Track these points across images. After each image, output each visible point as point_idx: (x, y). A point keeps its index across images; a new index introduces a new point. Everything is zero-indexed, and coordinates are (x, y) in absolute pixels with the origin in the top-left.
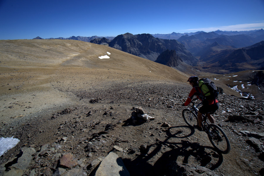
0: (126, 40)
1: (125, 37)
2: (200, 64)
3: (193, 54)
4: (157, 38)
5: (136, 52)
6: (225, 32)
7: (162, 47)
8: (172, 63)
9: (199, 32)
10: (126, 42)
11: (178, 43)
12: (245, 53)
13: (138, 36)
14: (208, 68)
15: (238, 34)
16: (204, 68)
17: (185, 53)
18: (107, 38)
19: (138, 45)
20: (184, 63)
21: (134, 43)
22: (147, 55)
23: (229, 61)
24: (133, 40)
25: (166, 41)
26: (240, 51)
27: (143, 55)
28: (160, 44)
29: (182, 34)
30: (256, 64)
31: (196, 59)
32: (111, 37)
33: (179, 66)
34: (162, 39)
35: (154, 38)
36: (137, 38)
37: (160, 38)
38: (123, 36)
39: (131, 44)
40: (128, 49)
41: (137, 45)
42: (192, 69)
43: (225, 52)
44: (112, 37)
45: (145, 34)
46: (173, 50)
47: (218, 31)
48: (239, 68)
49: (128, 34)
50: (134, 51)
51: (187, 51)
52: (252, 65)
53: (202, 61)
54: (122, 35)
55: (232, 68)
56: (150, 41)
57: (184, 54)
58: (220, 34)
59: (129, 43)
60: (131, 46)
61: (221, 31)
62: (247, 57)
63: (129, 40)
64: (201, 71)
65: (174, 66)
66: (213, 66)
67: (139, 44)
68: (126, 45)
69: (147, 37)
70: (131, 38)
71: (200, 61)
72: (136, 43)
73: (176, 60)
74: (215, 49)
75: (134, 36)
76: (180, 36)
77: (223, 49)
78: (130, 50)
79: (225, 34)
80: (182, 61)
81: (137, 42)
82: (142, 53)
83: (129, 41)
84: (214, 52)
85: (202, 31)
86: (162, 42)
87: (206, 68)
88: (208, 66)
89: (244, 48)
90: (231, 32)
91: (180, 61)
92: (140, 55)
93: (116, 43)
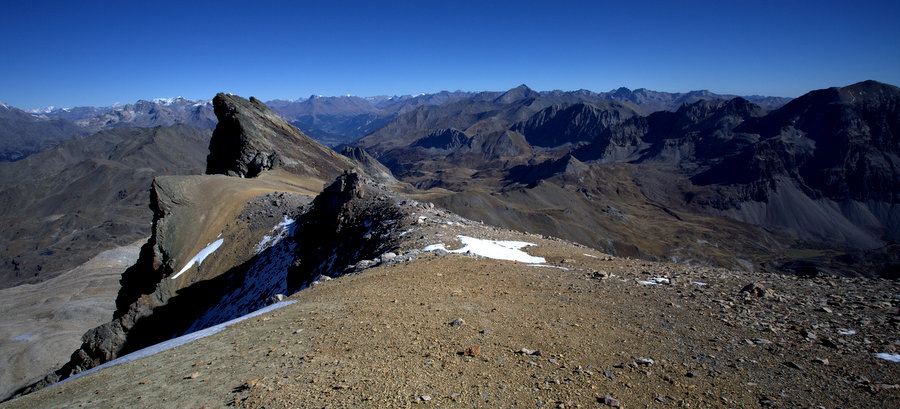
0: (850, 115)
1: (851, 99)
10: (848, 124)
18: (751, 101)
32: (770, 98)
38: (841, 94)
39: (875, 131)
40: (852, 155)
44: (776, 98)
49: (869, 84)
50: (887, 166)
54: (831, 89)
59: (866, 129)
60: (874, 142)
63: (867, 114)
68: (844, 134)
70: (884, 105)
78: (862, 158)
83: (864, 119)
93: (792, 124)
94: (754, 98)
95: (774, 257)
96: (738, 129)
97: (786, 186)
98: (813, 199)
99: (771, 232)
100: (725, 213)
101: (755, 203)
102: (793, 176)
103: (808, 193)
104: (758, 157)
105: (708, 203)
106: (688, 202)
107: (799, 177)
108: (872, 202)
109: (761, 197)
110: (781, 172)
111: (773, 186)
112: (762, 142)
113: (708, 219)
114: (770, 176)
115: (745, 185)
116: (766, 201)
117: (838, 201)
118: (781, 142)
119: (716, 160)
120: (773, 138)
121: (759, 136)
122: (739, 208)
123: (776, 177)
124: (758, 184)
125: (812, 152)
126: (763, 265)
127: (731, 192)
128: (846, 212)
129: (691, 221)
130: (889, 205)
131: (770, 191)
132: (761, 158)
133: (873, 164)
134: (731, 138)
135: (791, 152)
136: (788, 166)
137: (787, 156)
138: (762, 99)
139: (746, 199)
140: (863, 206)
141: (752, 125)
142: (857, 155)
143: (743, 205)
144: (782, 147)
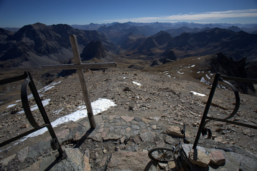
0: (38, 32)
1: (36, 28)
2: (123, 52)
3: (114, 43)
4: (77, 29)
5: (55, 45)
6: (135, 23)
7: (84, 38)
8: (101, 54)
9: (114, 23)
10: (38, 35)
11: (99, 34)
12: (154, 40)
13: (53, 27)
14: (131, 55)
15: (144, 25)
16: (127, 55)
17: (107, 43)
18: (6, 30)
19: (55, 37)
20: (110, 53)
21: (51, 35)
22: (69, 49)
23: (145, 47)
24: (48, 32)
25: (87, 32)
27: (65, 49)
28: (81, 35)
29: (100, 25)
30: (162, 48)
31: (118, 48)
32: (13, 28)
33: (107, 57)
34: (81, 30)
35: (74, 29)
36: (52, 29)
37: (79, 29)
38: (33, 26)
39: (46, 36)
40: (44, 43)
41: (54, 38)
42: (119, 58)
43: (139, 40)
44: (15, 28)
45: (62, 24)
46: (98, 41)
47: (129, 22)
48: (153, 52)
49: (38, 24)
50: (52, 45)
51: (109, 41)
52: (160, 49)
53: (124, 49)
54: (30, 25)
55: (148, 53)
56: (69, 33)
57: (106, 44)
58: (132, 25)
59: (44, 36)
60: (47, 39)
61: (132, 23)
62: (156, 43)
63: (42, 32)
64: (125, 58)
65: (103, 57)
66: (134, 53)
67: (57, 36)
68: (39, 37)
69: (65, 28)
70: (44, 29)
71: (122, 50)
72: (53, 35)
73: (103, 51)
74: (131, 37)
75: (48, 26)
76: (99, 27)
77: (137, 38)
78: (47, 44)
79: (135, 25)
80: (108, 51)
81: (53, 34)
82: (63, 46)
83: (42, 33)
84: (131, 40)
85: (117, 22)
86: (82, 34)
87: (129, 55)
88: (130, 53)
89: (151, 37)
90: (139, 23)
91: (106, 51)
92: (61, 48)
93: (24, 36)
94: (7, 28)
95: (39, 75)
96: (6, 40)
97: (32, 55)
98: (41, 56)
99: (35, 69)
100: (18, 67)
101: (26, 62)
102: (32, 51)
103: (39, 55)
104: (19, 48)
105: (10, 66)
106: (3, 68)
107: (34, 51)
108: (53, 54)
109: (27, 60)
110: (29, 51)
111: (29, 56)
112: (18, 43)
113: (13, 71)
114: (26, 53)
115: (20, 57)
116: (29, 60)
117: (47, 55)
118: (24, 42)
119: (5, 51)
120: (21, 41)
121: (16, 41)
122: (22, 65)
123: (28, 53)
124: (23, 56)
125: (34, 44)
126: (37, 78)
127: (16, 60)
128: (50, 58)
129: (7, 74)
130: (57, 54)
131: (28, 57)
132: (20, 48)
133: (49, 45)
134: (6, 43)
135: (28, 45)
136: (30, 49)
137: (28, 46)
138: (11, 29)
139: (23, 61)
140: (52, 55)
141: (11, 37)
142: (45, 43)
143: (23, 63)
144: (25, 44)
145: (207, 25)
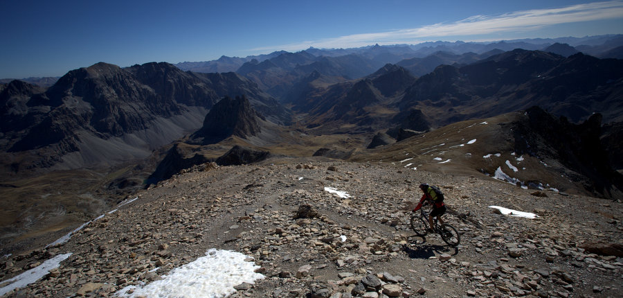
0: (100, 84)
1: (96, 75)
2: (299, 120)
3: (277, 99)
4: (189, 73)
5: (140, 112)
6: (324, 51)
7: (206, 93)
8: (247, 127)
9: (276, 52)
10: (101, 90)
11: (241, 79)
12: (371, 87)
13: (135, 69)
14: (319, 125)
15: (346, 54)
16: (310, 126)
17: (261, 99)
18: (28, 82)
19: (139, 92)
20: (269, 122)
21: (130, 91)
22: (172, 118)
23: (351, 105)
24: (122, 83)
25: (214, 77)
26: (362, 84)
27: (162, 119)
28: (200, 85)
29: (242, 59)
30: (393, 104)
31: (287, 110)
32: (44, 78)
33: (263, 133)
34: (200, 73)
35: (182, 71)
36: (132, 76)
37: (194, 70)
38: (88, 72)
39: (118, 92)
40: (113, 107)
41: (137, 94)
42: (291, 133)
43: (337, 89)
44: (48, 78)
45: (155, 63)
46: (241, 97)
47: (312, 49)
48: (371, 115)
49: (101, 64)
50: (133, 110)
51: (266, 96)
52: (388, 107)
53: (300, 113)
54: (81, 69)
55: (360, 119)
56: (172, 81)
57: (260, 103)
58: (317, 55)
59: (113, 91)
60: (120, 98)
61: (317, 50)
62: (376, 92)
63: (109, 83)
64: (306, 133)
65: (253, 133)
66: (326, 120)
67: (144, 90)
68: (103, 96)
69: (163, 70)
70: (115, 76)
71: (297, 114)
72: (134, 89)
73: (253, 119)
74: (316, 84)
75: (123, 69)
76: (242, 63)
77: (333, 84)
78: (119, 109)
79: (325, 55)
80: (264, 120)
81: (135, 85)
82: (158, 113)
83: (109, 85)
84: (317, 91)
85: (282, 51)
86: (203, 81)
87: (315, 126)
88: (316, 121)
89: (364, 80)
90: (333, 50)
91: (260, 119)
92: (152, 118)
93: (68, 95)
94: (30, 79)
95: (102, 183)
96: (29, 104)
97: (86, 137)
98: (106, 139)
99: (93, 169)
100: (53, 168)
101: (71, 153)
102: (87, 129)
103: (101, 137)
104: (56, 122)
105: (34, 166)
106: (17, 171)
107: (91, 128)
108: (136, 131)
109: (73, 149)
110: (78, 129)
111: (78, 139)
112: (54, 111)
113: (42, 178)
114: (72, 133)
115: (58, 144)
116: (78, 150)
117: (120, 136)
118: (67, 108)
119: (23, 132)
120: (60, 107)
121: (49, 107)
122: (62, 162)
123: (76, 132)
124: (66, 140)
125: (90, 111)
126: (97, 191)
127: (50, 151)
128: (128, 142)
129: (28, 185)
130: (144, 131)
131: (77, 143)
132: (59, 122)
133: (126, 111)
134: (26, 112)
135: (77, 113)
136: (81, 124)
137: (76, 117)
138: (39, 80)
139: (63, 153)
140: (133, 136)
141: (37, 100)
142: (116, 107)
143: (64, 158)
144: (70, 112)
145: (494, 44)
